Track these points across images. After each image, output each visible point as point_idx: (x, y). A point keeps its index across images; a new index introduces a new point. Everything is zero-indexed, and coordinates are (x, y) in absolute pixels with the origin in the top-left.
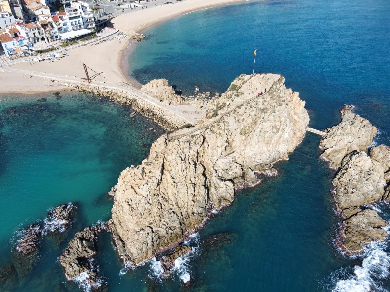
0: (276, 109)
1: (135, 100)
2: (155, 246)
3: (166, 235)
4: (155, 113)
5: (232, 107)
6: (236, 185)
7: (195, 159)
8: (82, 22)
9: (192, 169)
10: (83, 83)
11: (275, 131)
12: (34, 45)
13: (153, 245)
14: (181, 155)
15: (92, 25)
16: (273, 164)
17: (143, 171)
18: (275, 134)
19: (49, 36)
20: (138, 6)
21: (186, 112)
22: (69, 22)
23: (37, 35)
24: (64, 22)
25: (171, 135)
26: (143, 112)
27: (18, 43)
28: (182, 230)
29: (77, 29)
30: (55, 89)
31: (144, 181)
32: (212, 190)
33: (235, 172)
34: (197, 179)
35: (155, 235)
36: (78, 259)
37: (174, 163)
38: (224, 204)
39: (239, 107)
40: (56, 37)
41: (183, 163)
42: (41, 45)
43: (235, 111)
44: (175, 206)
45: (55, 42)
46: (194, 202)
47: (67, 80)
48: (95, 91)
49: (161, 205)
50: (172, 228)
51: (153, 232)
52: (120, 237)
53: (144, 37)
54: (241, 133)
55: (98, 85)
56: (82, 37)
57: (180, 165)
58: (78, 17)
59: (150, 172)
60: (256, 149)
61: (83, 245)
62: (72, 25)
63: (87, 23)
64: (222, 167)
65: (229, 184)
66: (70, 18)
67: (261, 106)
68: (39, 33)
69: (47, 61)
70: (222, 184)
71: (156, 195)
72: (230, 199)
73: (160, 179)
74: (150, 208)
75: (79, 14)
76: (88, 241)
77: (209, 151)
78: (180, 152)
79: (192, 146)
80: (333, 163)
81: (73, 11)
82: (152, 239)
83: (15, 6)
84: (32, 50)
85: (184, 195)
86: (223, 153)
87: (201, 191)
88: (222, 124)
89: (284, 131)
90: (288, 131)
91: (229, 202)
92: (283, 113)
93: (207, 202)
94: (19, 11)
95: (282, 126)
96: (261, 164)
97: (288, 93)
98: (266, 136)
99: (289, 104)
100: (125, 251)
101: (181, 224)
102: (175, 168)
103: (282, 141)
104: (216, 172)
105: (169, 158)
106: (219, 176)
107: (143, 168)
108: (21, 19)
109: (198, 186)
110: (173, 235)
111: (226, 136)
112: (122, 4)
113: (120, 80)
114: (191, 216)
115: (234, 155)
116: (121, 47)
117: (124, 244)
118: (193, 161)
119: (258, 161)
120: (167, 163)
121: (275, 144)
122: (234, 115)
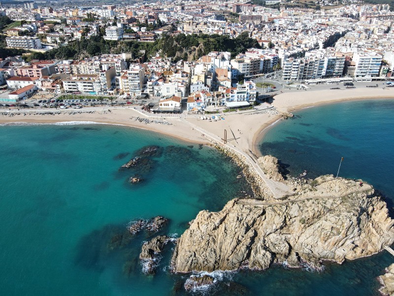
0: (342, 213)
1: (248, 166)
2: (192, 267)
3: (202, 264)
4: (255, 181)
6: (276, 260)
7: (249, 224)
8: (246, 96)
9: (243, 230)
10: (221, 142)
12: (207, 107)
13: (191, 265)
14: (239, 217)
15: (253, 99)
16: (323, 260)
17: (210, 217)
18: (334, 235)
19: (218, 102)
20: (306, 87)
21: (278, 189)
22: (236, 95)
23: (211, 101)
24: (232, 95)
25: (241, 200)
26: (248, 177)
27: (197, 104)
28: (215, 267)
29: (241, 101)
30: (202, 141)
31: (206, 223)
32: (253, 253)
33: (282, 249)
34: (244, 239)
35: (195, 259)
36: (150, 250)
37: (231, 220)
38: (257, 267)
39: (308, 200)
40: (224, 104)
41: (238, 223)
42: (211, 108)
43: (304, 202)
44: (218, 248)
45: (221, 107)
46: (232, 253)
47: (212, 137)
48: (225, 151)
49: (209, 243)
50: (208, 262)
51: (195, 256)
52: (178, 251)
53: (292, 116)
54: (300, 221)
55: (229, 147)
56: (241, 108)
57: (235, 223)
58: (245, 93)
59: (213, 219)
60: (309, 239)
61: (157, 244)
62: (238, 97)
63: (249, 97)
64: (272, 240)
65: (269, 255)
66: (238, 93)
67: (328, 206)
68: (213, 100)
69: (208, 120)
70: (263, 251)
71: (210, 235)
72: (263, 266)
73: (217, 225)
74: (201, 241)
75: (246, 91)
76: (161, 243)
77: (265, 223)
78: (240, 214)
79: (251, 213)
80: (385, 288)
81: (243, 88)
82: (192, 260)
83: (209, 78)
84: (203, 110)
85: (228, 245)
86: (279, 230)
87: (243, 248)
88: (284, 207)
89: (346, 236)
90: (353, 239)
91: (262, 268)
92: (348, 220)
93: (245, 259)
94: (209, 81)
95: (343, 231)
96: (309, 254)
97: (378, 206)
98: (323, 233)
99: (373, 216)
100: (175, 260)
101: (216, 262)
102: (230, 223)
103: (342, 245)
104: (264, 241)
105: (230, 215)
106: (265, 245)
107: (211, 215)
108: (208, 87)
109: (241, 244)
110: (207, 266)
111: (284, 217)
112: (291, 84)
113: (247, 148)
114: (226, 261)
115: (289, 236)
116: (267, 121)
117: (177, 255)
118: (247, 224)
119: (308, 250)
120: (227, 218)
121: (331, 244)
122: (300, 205)
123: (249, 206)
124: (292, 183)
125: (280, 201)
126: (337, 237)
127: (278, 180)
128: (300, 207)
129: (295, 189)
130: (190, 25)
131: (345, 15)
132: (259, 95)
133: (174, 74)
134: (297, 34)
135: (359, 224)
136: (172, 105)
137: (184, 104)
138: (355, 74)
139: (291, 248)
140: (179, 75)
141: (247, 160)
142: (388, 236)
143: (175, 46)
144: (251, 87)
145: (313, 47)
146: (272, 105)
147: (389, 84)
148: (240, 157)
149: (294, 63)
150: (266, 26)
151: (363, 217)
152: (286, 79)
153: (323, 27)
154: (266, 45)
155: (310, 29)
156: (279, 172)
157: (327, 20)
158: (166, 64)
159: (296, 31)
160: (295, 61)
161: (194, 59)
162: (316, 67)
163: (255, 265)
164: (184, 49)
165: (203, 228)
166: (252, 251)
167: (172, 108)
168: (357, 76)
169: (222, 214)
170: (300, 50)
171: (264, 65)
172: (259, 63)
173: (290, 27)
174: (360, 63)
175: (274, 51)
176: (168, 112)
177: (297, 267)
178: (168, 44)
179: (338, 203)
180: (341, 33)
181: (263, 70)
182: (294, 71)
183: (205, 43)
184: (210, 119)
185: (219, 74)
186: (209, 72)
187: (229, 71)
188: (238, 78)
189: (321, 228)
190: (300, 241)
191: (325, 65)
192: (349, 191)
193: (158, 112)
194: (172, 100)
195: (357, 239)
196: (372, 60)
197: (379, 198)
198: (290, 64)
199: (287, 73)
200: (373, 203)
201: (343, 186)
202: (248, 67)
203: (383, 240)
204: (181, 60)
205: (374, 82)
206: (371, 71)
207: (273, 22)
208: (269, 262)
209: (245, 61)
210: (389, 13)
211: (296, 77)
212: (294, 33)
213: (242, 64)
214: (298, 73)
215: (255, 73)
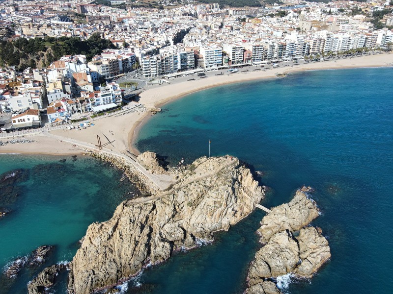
0: (220, 188)
1: (129, 167)
2: (94, 286)
3: (103, 279)
4: (139, 180)
5: (185, 183)
6: (175, 247)
7: (143, 222)
8: (111, 98)
9: (138, 230)
10: (96, 149)
11: (217, 205)
12: (72, 116)
13: (92, 284)
14: (131, 218)
15: (119, 100)
16: (213, 233)
17: (101, 227)
18: (218, 208)
19: (83, 108)
20: (167, 81)
21: (162, 181)
22: (101, 98)
23: (75, 108)
25: (130, 202)
26: (132, 177)
27: (59, 114)
28: (118, 276)
29: (107, 103)
30: (74, 152)
31: (99, 235)
32: (152, 249)
33: (177, 236)
34: (141, 238)
35: (95, 277)
36: (38, 287)
37: (124, 224)
38: (159, 260)
39: (190, 184)
40: (90, 109)
41: (131, 224)
42: (77, 116)
43: (187, 186)
44: (117, 257)
45: (88, 113)
46: (132, 256)
47: (85, 146)
48: (103, 157)
49: (106, 254)
50: (110, 274)
51: (94, 274)
52: (73, 276)
53: (160, 110)
54: (188, 205)
55: (106, 152)
56: (109, 110)
57: (129, 226)
58: (110, 94)
59: (105, 228)
60: (199, 218)
61: (45, 277)
62: (103, 100)
63: (115, 98)
64: (167, 231)
65: (167, 245)
66: (103, 96)
67: (208, 184)
68: (77, 107)
69: (76, 129)
70: (161, 244)
71: (105, 247)
72: (165, 257)
73: (111, 234)
74: (98, 255)
75: (110, 93)
76: (50, 275)
77: (157, 216)
78: (131, 215)
79: (142, 212)
80: (264, 238)
81: (107, 90)
82: (92, 279)
83: (67, 84)
84: (69, 119)
85: (126, 250)
86: (171, 219)
87: (142, 247)
88: (171, 197)
89: (227, 206)
90: (233, 207)
91: (164, 259)
92: (225, 191)
93: (147, 257)
94: (68, 88)
95: (224, 203)
96: (201, 231)
97: (245, 173)
98: (209, 209)
99: (243, 183)
100: (72, 286)
101: (118, 271)
102: (124, 227)
103: (225, 214)
104: (161, 234)
105: (122, 219)
106: (162, 237)
107: (102, 225)
108: (68, 94)
109: (140, 244)
110: (109, 279)
111: (173, 206)
112: (153, 80)
113: (124, 149)
114: (128, 267)
115: (181, 221)
116: (138, 118)
117: (73, 281)
118: (141, 223)
119: (199, 229)
120: (120, 223)
121: (217, 217)
122: (185, 190)
123: (139, 205)
124: (174, 173)
125: (167, 192)
126: (220, 209)
127: (160, 172)
128: (185, 192)
129: (178, 177)
130: (29, 28)
131: (185, 14)
132: (125, 95)
133: (23, 85)
134: (148, 33)
135: (234, 192)
136: (28, 119)
137: (43, 116)
138: (205, 65)
139: (185, 232)
140: (30, 85)
141: (127, 161)
142: (256, 195)
143: (16, 52)
144: (115, 88)
145: (165, 44)
146: (140, 102)
147: (231, 71)
148: (119, 160)
149: (151, 60)
150: (117, 26)
151: (236, 186)
152: (147, 76)
153: (170, 25)
154: (121, 44)
155: (158, 28)
156: (159, 165)
157: (172, 19)
158: (10, 73)
159: (147, 30)
160: (151, 59)
161: (45, 65)
162: (171, 63)
163: (156, 259)
164: (29, 55)
165: (96, 242)
166: (151, 247)
167: (30, 123)
168: (207, 67)
169: (113, 221)
170: (154, 47)
171: (123, 65)
172: (118, 64)
173: (140, 27)
174: (207, 55)
175: (129, 50)
176: (25, 128)
177: (194, 246)
179: (215, 179)
180: (186, 30)
181: (124, 70)
182: (153, 67)
183: (54, 46)
184: (79, 128)
185: (78, 79)
186: (66, 78)
187: (87, 74)
188: (99, 81)
189: (206, 205)
190: (191, 223)
191: (179, 60)
192: (221, 167)
193: (13, 130)
194: (28, 114)
195: (235, 205)
196: (214, 52)
197: (244, 166)
198: (148, 62)
199: (147, 70)
200: (241, 172)
201: (216, 164)
202: (107, 69)
203: (253, 200)
204: (28, 68)
205: (220, 70)
206: (216, 61)
207: (123, 22)
208: (169, 251)
209: (103, 63)
210: (220, 11)
211: (156, 74)
212: (145, 31)
213: (100, 66)
214: (157, 70)
215: (115, 74)
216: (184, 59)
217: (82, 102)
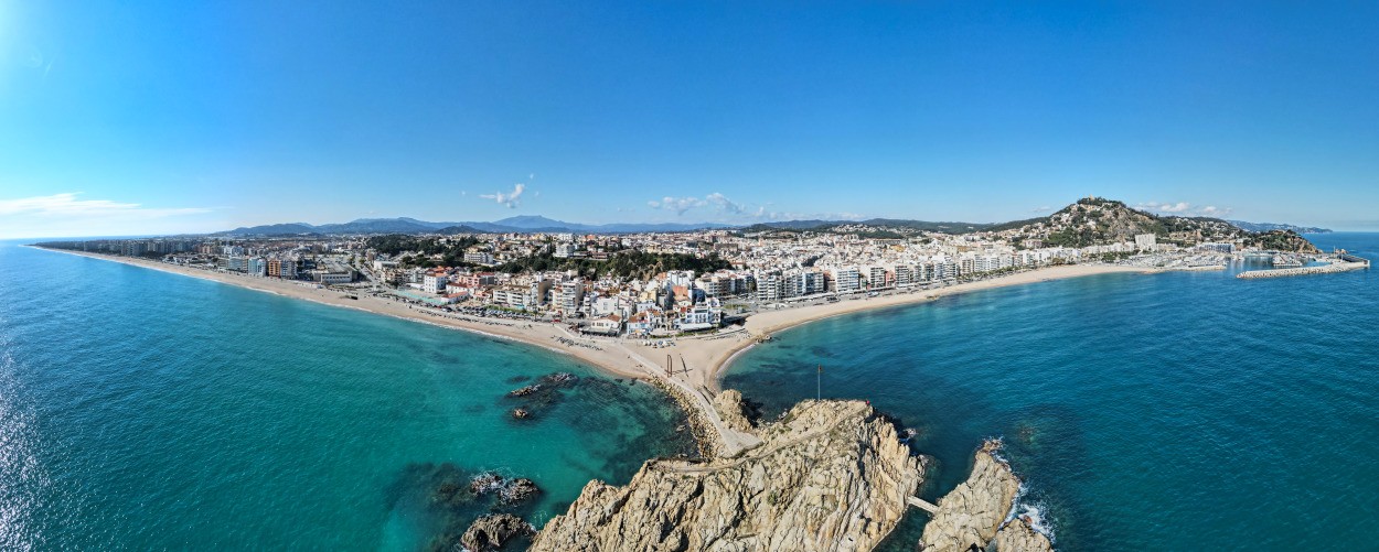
1: (697, 411)
4: (706, 434)
5: (770, 449)
7: (671, 516)
8: (707, 316)
9: (657, 529)
10: (663, 375)
12: (653, 330)
14: (651, 498)
15: (717, 320)
17: (599, 494)
18: (829, 512)
19: (670, 324)
20: (787, 305)
22: (693, 315)
23: (660, 322)
24: (689, 314)
25: (661, 463)
26: (695, 428)
27: (640, 326)
29: (700, 321)
30: (637, 374)
31: (589, 505)
37: (635, 504)
40: (678, 326)
41: (647, 513)
42: (659, 331)
43: (772, 456)
45: (673, 330)
47: (651, 368)
48: (668, 388)
53: (769, 338)
54: (769, 499)
55: (674, 382)
56: (700, 331)
57: (641, 513)
58: (706, 311)
60: (788, 538)
62: (697, 317)
63: (712, 317)
66: (696, 312)
68: (662, 321)
69: (652, 346)
71: (591, 536)
73: (608, 514)
75: (707, 309)
77: (702, 513)
78: (654, 492)
79: (675, 492)
81: (703, 305)
83: (662, 296)
84: (648, 333)
88: (738, 473)
94: (662, 300)
98: (809, 515)
102: (633, 511)
103: (845, 530)
105: (637, 493)
107: (603, 489)
111: (738, 495)
112: (769, 303)
113: (701, 382)
116: (736, 346)
118: (666, 517)
120: (630, 499)
121: (827, 534)
122: (767, 464)
123: (672, 475)
125: (732, 462)
126: (834, 515)
127: (743, 428)
128: (766, 469)
132: (725, 315)
133: (621, 292)
136: (607, 325)
137: (624, 327)
138: (837, 289)
141: (698, 401)
143: (629, 264)
144: (713, 304)
145: (791, 266)
146: (744, 327)
147: (871, 295)
148: (687, 396)
149: (770, 280)
150: (743, 253)
152: (763, 298)
154: (740, 267)
156: (743, 415)
157: (805, 247)
158: (616, 282)
160: (770, 278)
161: (649, 277)
162: (794, 285)
164: (640, 267)
167: (608, 329)
168: (839, 291)
169: (625, 491)
170: (777, 269)
171: (736, 285)
172: (730, 284)
173: (768, 253)
175: (748, 271)
176: (601, 334)
178: (621, 263)
180: (818, 256)
181: (736, 290)
182: (771, 288)
183: (664, 261)
184: (656, 345)
185: (677, 293)
186: (664, 291)
187: (690, 289)
189: (805, 504)
191: (804, 281)
194: (610, 319)
195: (866, 505)
196: (849, 272)
198: (765, 281)
199: (763, 293)
202: (716, 287)
204: (635, 279)
205: (856, 294)
206: (851, 284)
207: (750, 249)
209: (713, 281)
211: (774, 296)
213: (708, 283)
214: (775, 292)
215: (724, 294)
216: (810, 281)
217: (669, 316)
